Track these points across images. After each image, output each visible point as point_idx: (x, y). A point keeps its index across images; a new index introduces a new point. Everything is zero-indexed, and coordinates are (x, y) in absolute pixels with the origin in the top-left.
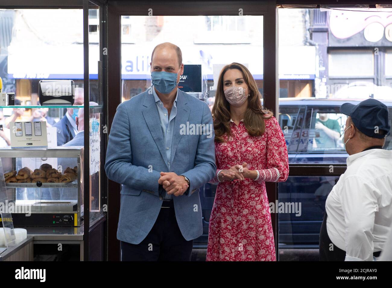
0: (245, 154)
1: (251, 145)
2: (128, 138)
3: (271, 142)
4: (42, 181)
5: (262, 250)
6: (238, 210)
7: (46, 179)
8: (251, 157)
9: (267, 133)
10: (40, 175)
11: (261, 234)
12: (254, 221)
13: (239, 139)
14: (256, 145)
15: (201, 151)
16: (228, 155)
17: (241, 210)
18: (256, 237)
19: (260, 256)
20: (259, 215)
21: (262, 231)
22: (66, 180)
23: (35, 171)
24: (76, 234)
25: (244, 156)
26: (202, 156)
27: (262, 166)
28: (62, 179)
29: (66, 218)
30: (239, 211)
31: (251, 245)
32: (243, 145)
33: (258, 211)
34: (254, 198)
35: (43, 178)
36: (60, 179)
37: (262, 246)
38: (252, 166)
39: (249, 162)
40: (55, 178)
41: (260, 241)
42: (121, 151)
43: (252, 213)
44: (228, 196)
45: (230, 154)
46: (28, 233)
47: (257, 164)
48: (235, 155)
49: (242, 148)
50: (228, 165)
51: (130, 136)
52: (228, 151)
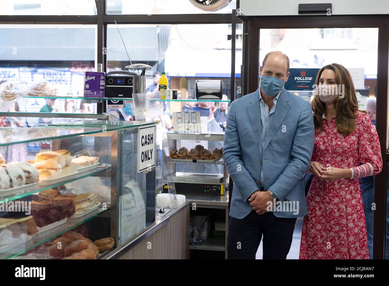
0: (335, 147)
1: (340, 140)
2: (234, 129)
3: (363, 138)
4: (196, 158)
5: (351, 237)
6: (329, 198)
7: (199, 156)
8: (340, 150)
9: (359, 129)
10: (195, 153)
11: (350, 222)
12: (345, 209)
13: (330, 134)
14: (345, 139)
15: (297, 143)
16: (320, 148)
17: (333, 199)
18: (347, 224)
19: (350, 242)
20: (348, 204)
21: (351, 219)
22: (215, 158)
23: (191, 150)
24: (222, 201)
25: (334, 149)
26: (298, 148)
27: (353, 160)
28: (212, 157)
29: (215, 188)
30: (330, 200)
31: (343, 231)
32: (334, 140)
33: (347, 200)
34: (344, 188)
35: (197, 156)
36: (210, 157)
37: (351, 233)
38: (342, 158)
39: (339, 155)
40: (206, 156)
41: (349, 228)
42: (231, 140)
43: (342, 202)
44: (321, 186)
45: (322, 147)
46: (186, 198)
47: (347, 157)
48: (327, 148)
49: (332, 141)
50: (321, 158)
51: (236, 127)
52: (320, 145)
